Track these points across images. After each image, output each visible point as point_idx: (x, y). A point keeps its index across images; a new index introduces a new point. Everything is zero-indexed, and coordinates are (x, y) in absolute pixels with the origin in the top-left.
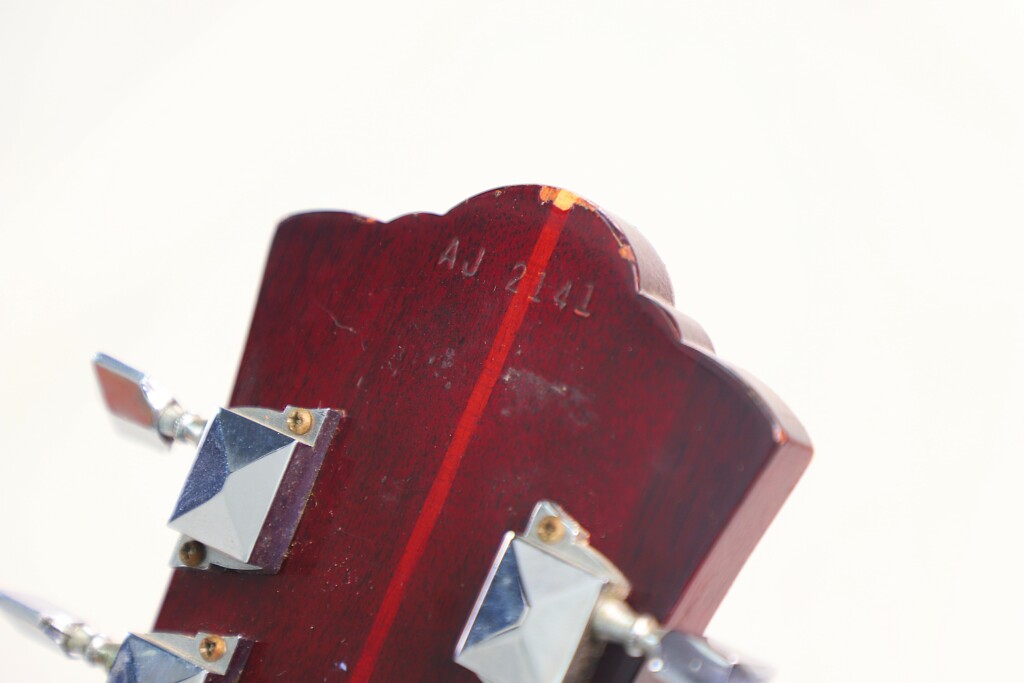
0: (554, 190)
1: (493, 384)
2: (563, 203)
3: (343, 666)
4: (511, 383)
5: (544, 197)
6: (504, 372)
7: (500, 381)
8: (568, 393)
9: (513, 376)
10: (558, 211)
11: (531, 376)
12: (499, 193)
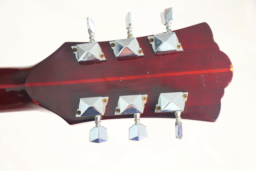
0: (232, 67)
1: (200, 73)
2: (231, 69)
3: (148, 73)
4: (201, 76)
5: (231, 66)
6: (203, 74)
7: (201, 74)
8: (205, 86)
9: (202, 76)
10: (230, 69)
11: (204, 79)
12: (228, 58)
